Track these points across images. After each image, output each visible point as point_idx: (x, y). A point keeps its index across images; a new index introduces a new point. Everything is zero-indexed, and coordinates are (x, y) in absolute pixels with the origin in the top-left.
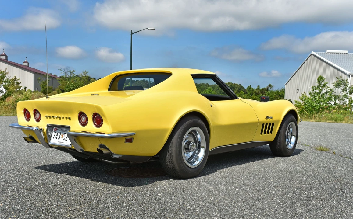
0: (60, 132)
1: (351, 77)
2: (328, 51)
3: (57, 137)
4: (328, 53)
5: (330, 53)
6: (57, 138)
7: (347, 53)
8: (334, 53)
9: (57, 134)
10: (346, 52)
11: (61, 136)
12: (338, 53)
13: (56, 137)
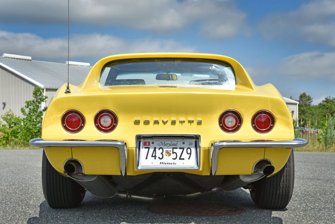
0: (161, 146)
1: (46, 91)
2: (6, 55)
3: (155, 157)
4: (7, 57)
5: (9, 58)
6: (157, 158)
7: (30, 60)
8: (14, 58)
9: (155, 150)
10: (30, 58)
11: (164, 153)
12: (20, 59)
13: (152, 156)
